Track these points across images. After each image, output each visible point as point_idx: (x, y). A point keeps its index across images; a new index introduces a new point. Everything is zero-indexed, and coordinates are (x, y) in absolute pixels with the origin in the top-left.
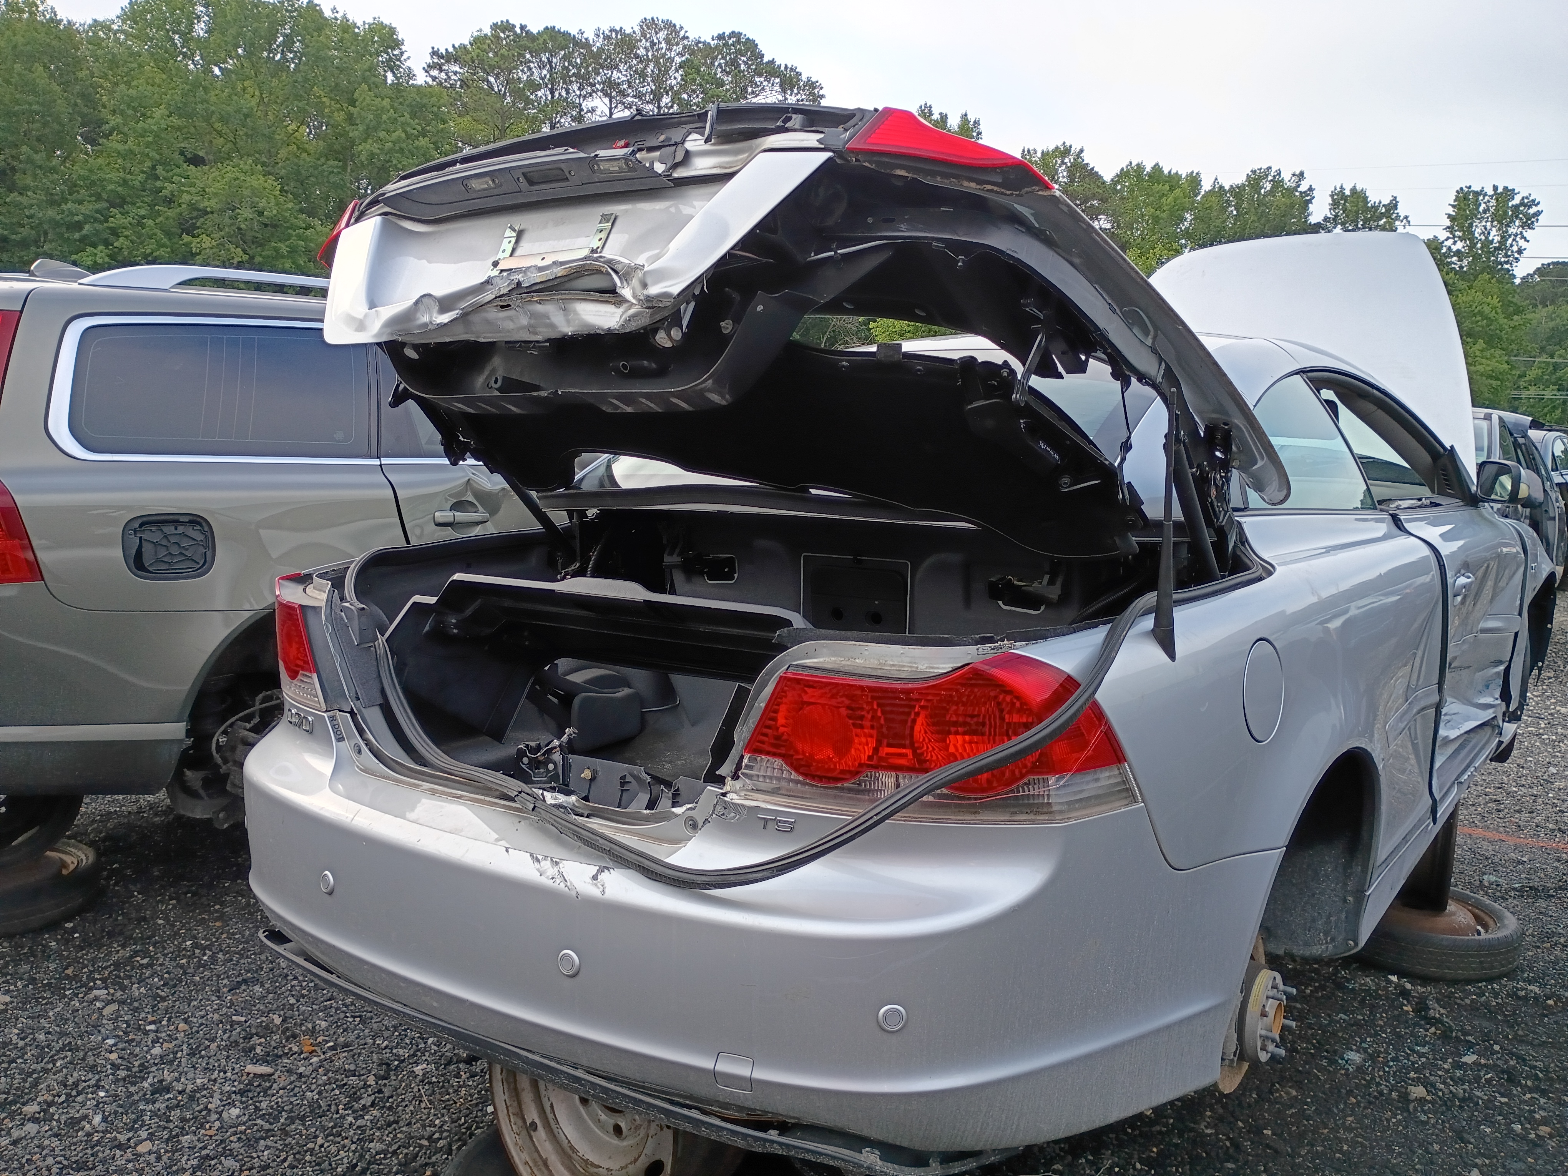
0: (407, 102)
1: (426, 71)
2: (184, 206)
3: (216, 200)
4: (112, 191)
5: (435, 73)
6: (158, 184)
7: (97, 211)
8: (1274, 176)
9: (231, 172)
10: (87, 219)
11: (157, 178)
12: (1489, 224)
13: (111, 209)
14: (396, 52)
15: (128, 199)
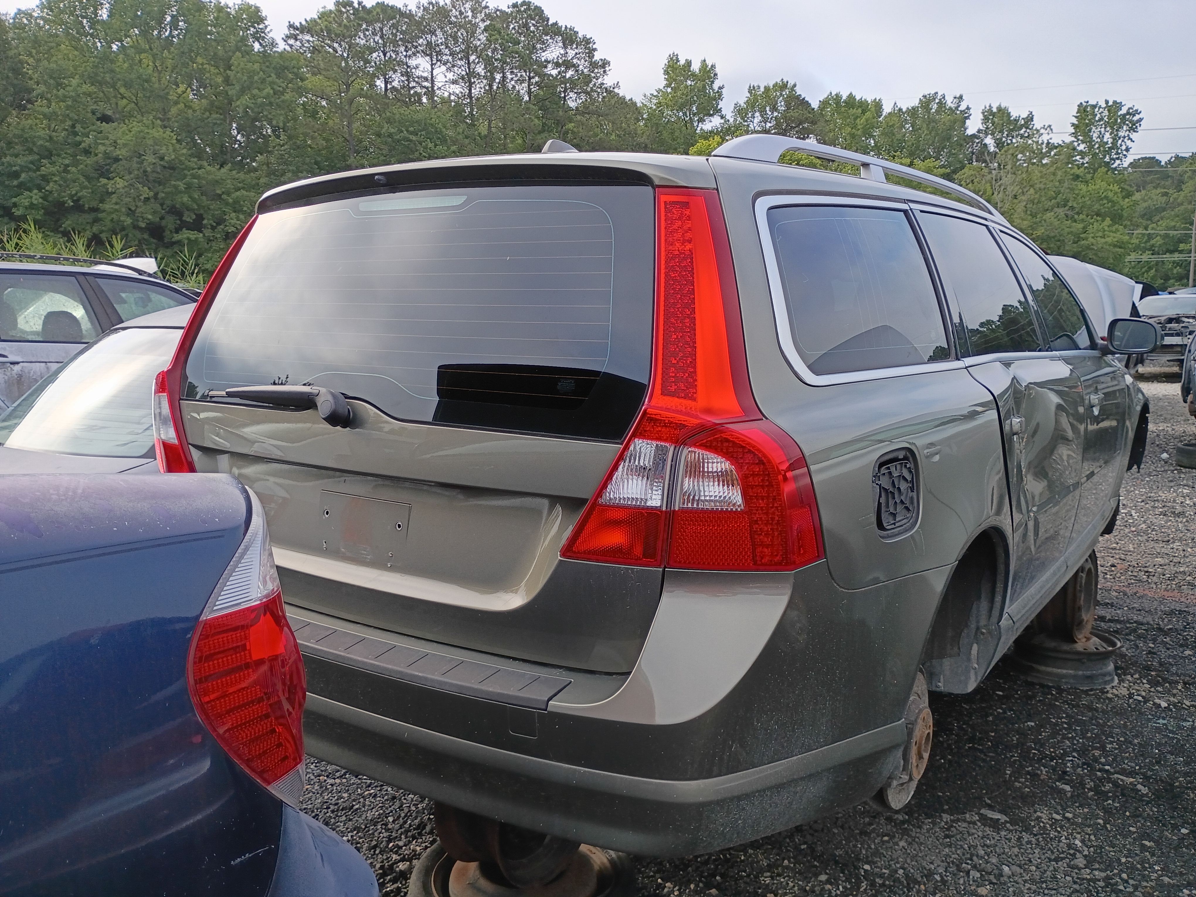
0: (273, 66)
1: (285, 41)
2: (100, 155)
3: (126, 149)
4: (41, 145)
5: (291, 42)
6: (78, 138)
7: (32, 162)
8: (940, 100)
9: (136, 126)
10: (25, 169)
11: (76, 134)
12: (1103, 130)
13: (42, 160)
14: (261, 26)
15: (54, 152)
